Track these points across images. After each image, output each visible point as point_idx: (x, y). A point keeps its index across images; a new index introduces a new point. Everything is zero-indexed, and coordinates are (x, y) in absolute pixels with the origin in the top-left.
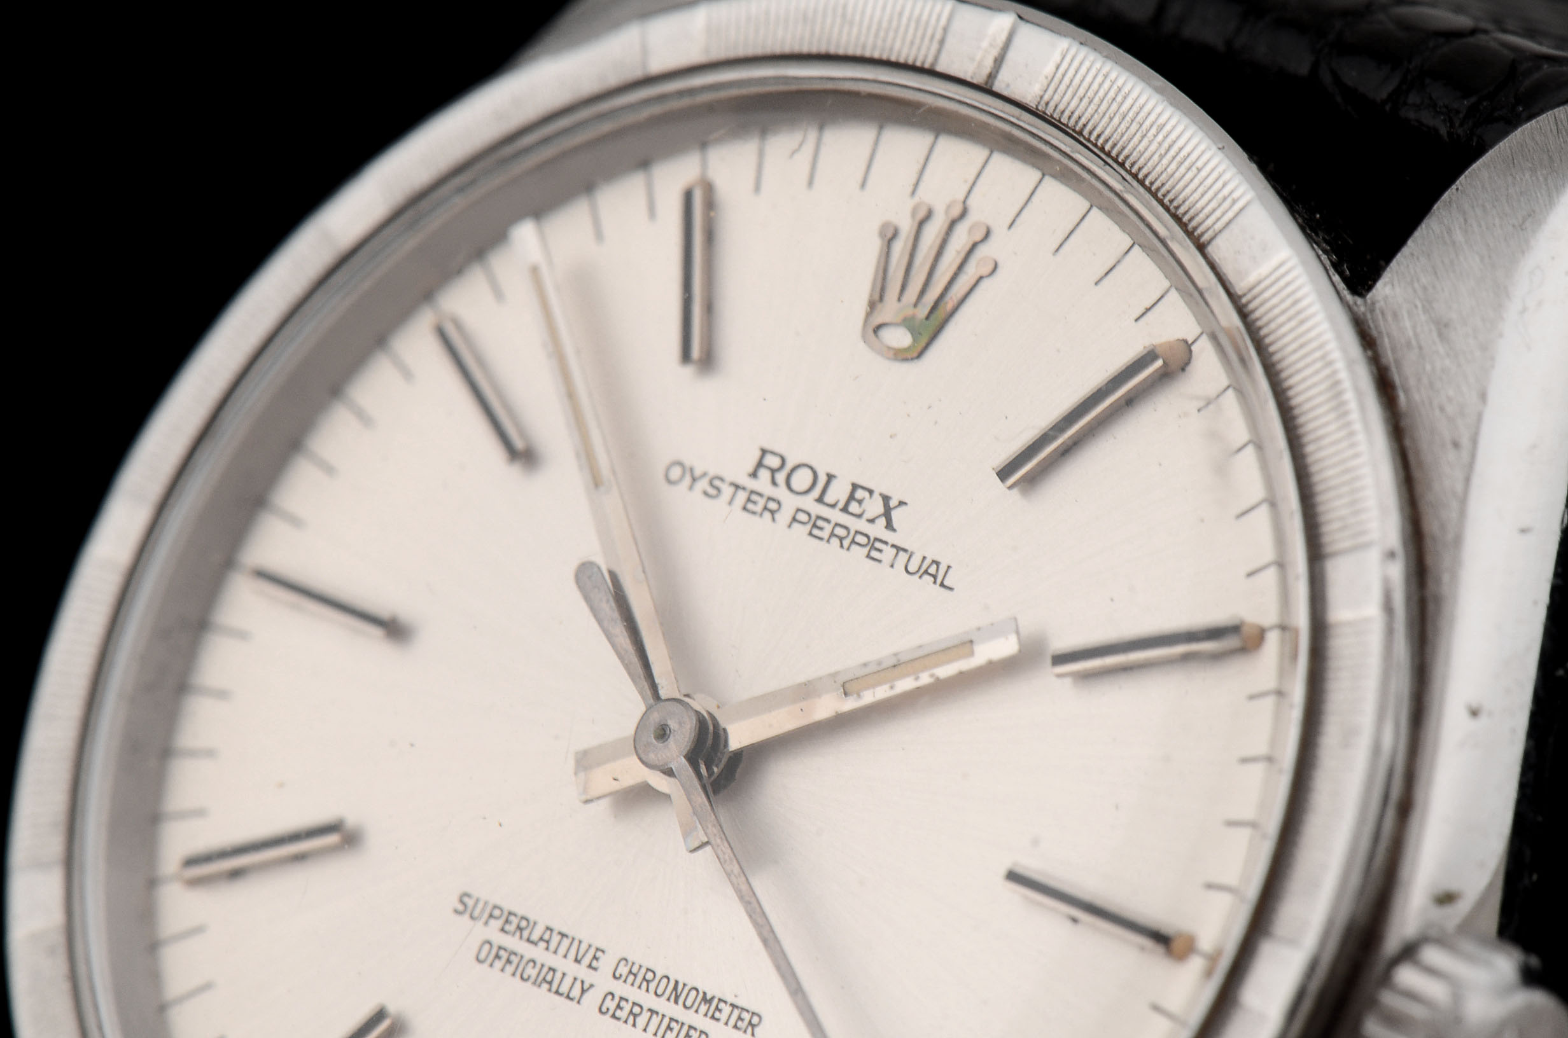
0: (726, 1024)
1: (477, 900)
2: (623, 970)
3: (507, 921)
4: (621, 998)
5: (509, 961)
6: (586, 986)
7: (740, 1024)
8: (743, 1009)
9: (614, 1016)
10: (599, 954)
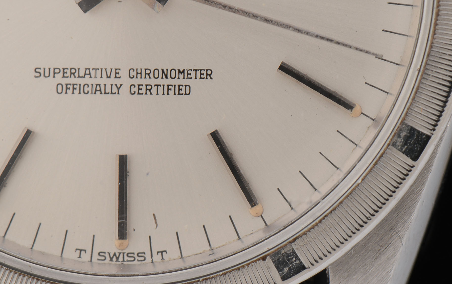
0: (196, 78)
1: (44, 69)
2: (133, 73)
3: (64, 73)
4: (139, 85)
5: (74, 89)
6: (119, 86)
7: (202, 76)
8: (201, 70)
9: (139, 93)
10: (117, 71)
